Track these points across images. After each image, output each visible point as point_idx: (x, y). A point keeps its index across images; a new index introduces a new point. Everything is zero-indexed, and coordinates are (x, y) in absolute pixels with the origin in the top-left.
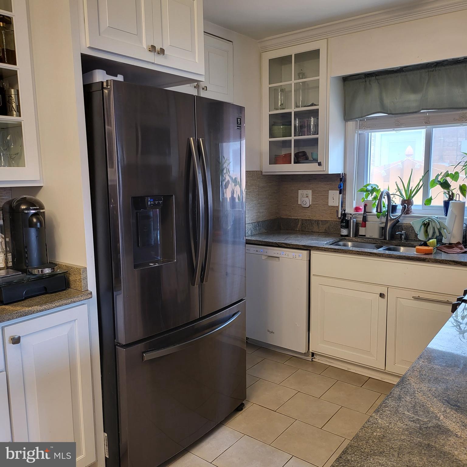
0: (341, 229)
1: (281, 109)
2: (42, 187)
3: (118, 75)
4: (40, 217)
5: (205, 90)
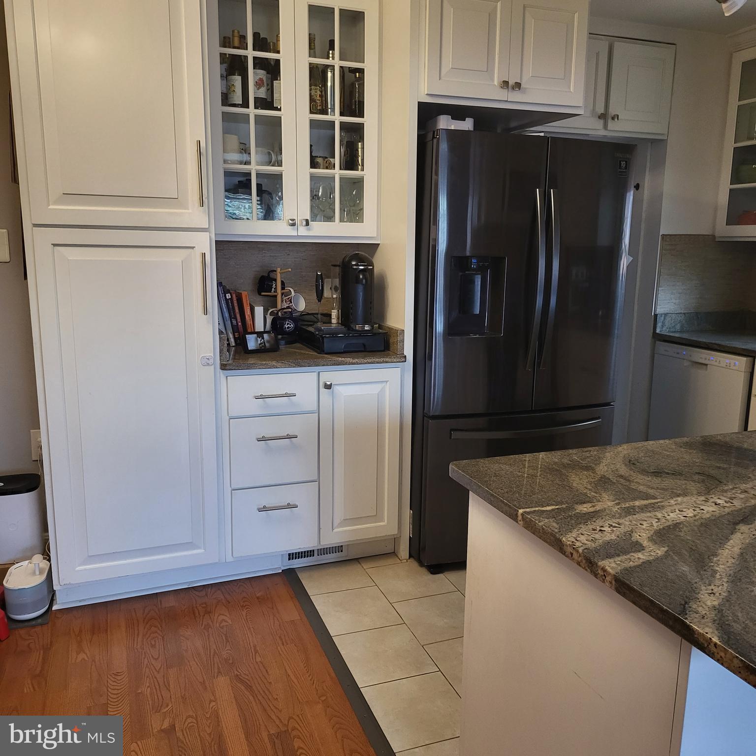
2: (380, 244)
3: (467, 119)
4: (367, 273)
5: (616, 120)
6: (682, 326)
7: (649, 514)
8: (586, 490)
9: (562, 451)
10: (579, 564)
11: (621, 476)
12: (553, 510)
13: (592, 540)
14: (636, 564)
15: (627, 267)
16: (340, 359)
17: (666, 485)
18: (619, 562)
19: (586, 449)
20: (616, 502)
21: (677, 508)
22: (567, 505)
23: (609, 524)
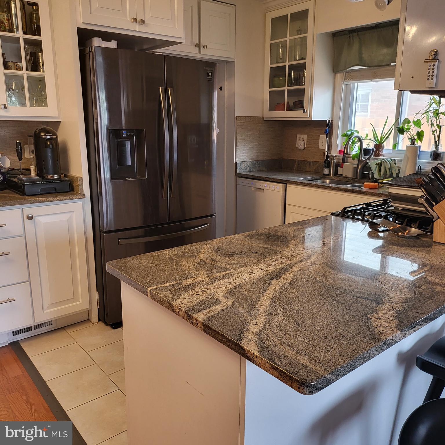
0: (324, 169)
1: (281, 62)
2: (61, 121)
3: (112, 41)
4: (53, 141)
5: (205, 48)
6: (250, 169)
7: (225, 281)
8: (191, 270)
9: (178, 247)
10: (183, 318)
11: (212, 259)
12: (169, 286)
13: (191, 301)
14: (215, 313)
15: (217, 135)
16: (37, 199)
17: (236, 261)
18: (206, 314)
19: (193, 245)
20: (207, 275)
21: (240, 274)
22: (178, 281)
23: (202, 290)
